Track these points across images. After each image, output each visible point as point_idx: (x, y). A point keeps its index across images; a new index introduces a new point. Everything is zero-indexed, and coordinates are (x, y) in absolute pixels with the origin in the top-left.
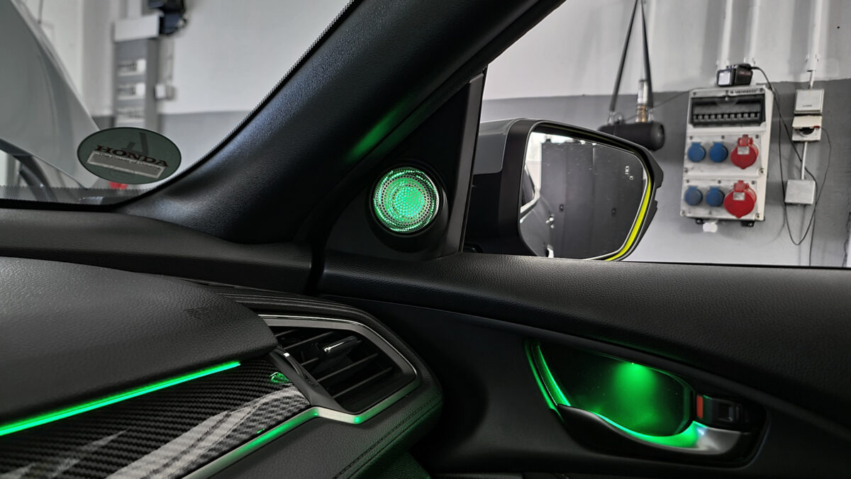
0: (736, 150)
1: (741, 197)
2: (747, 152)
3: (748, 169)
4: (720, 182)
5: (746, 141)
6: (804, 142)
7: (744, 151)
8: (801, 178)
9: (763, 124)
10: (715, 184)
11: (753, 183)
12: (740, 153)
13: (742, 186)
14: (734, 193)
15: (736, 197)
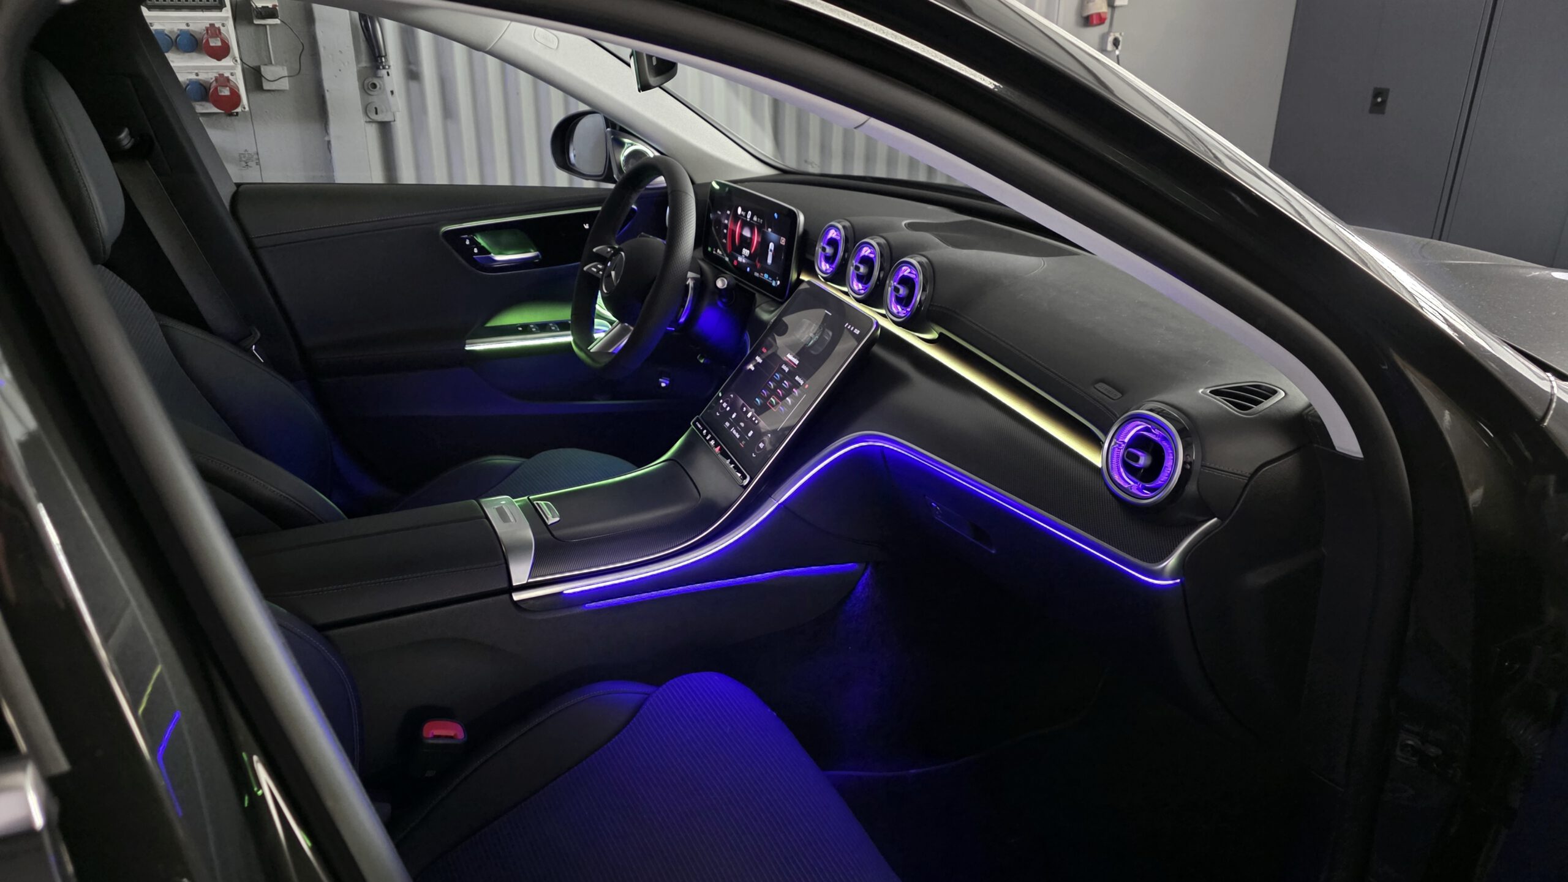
0: (207, 41)
1: (226, 92)
2: (219, 44)
3: (223, 60)
4: (197, 75)
5: (213, 31)
6: (265, 26)
7: (215, 43)
8: (271, 63)
9: (224, 9)
10: (193, 77)
11: (232, 74)
12: (212, 44)
13: (223, 80)
14: (219, 88)
15: (221, 91)
